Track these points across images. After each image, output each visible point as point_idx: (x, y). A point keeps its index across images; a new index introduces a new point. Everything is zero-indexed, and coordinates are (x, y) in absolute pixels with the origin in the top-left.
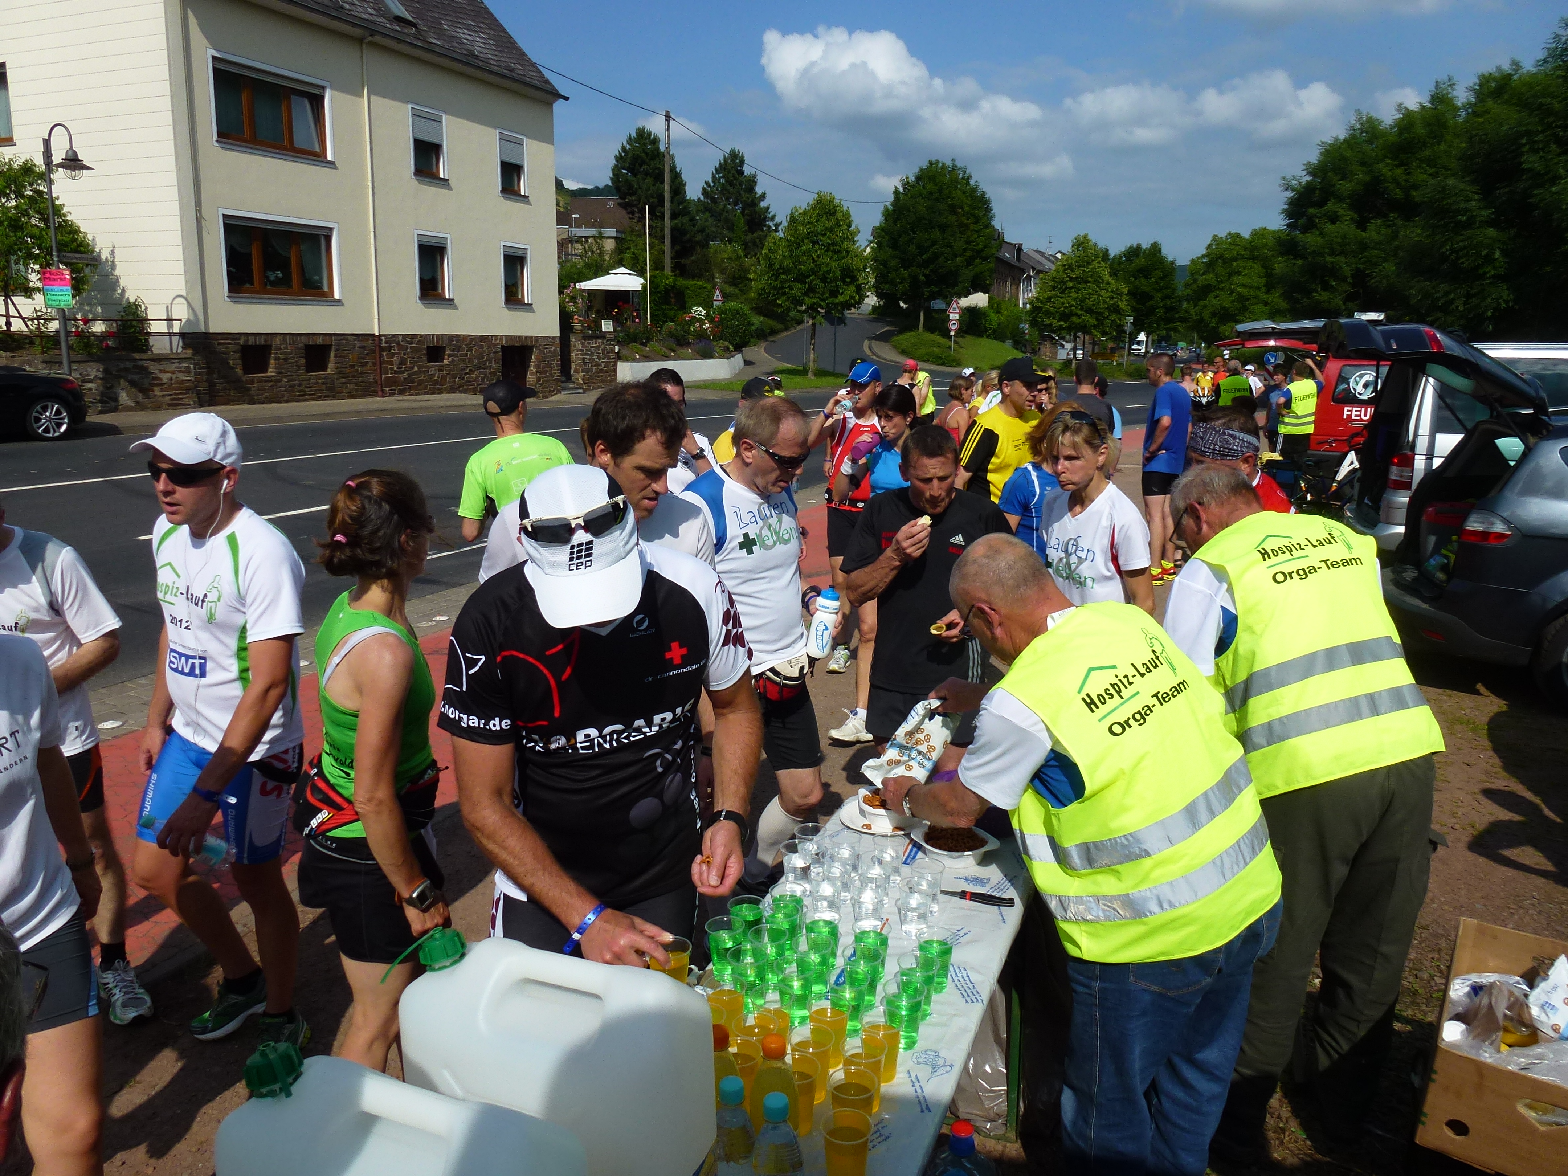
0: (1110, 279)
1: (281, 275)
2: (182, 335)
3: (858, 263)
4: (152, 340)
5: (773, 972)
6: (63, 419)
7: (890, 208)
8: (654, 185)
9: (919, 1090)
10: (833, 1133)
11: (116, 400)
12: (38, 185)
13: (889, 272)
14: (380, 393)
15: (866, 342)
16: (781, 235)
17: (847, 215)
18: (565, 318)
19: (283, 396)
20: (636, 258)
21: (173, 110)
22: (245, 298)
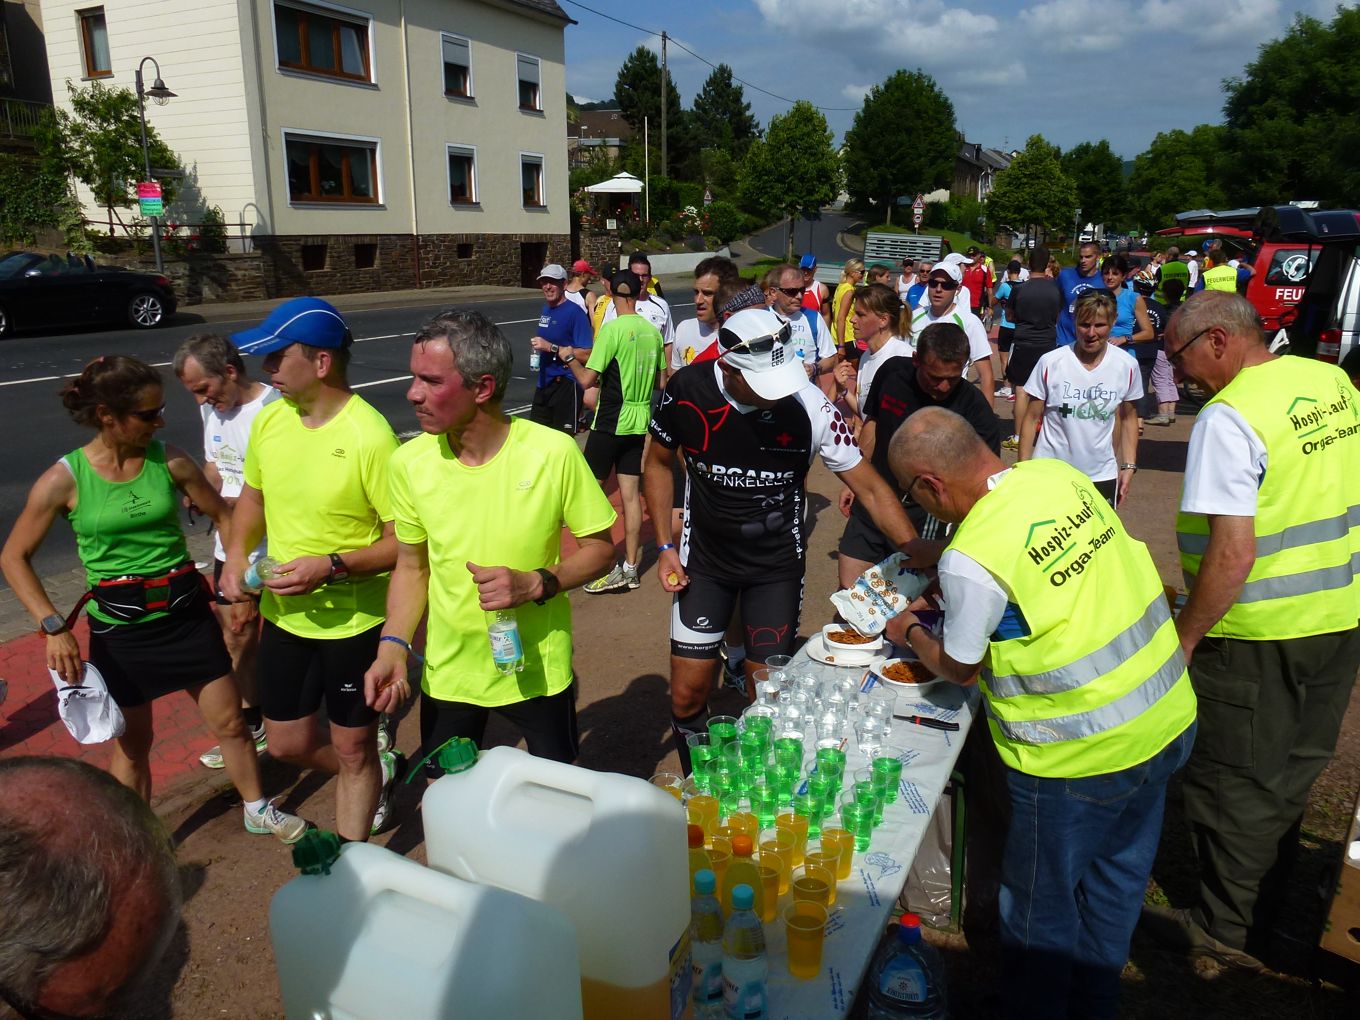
0: (1061, 175)
1: (333, 185)
2: (253, 237)
3: (832, 164)
4: (228, 242)
5: (744, 782)
6: (157, 310)
7: (862, 115)
8: (652, 98)
9: (870, 887)
10: (792, 920)
11: (200, 293)
12: (133, 111)
13: (860, 172)
14: (418, 285)
15: (839, 236)
16: (764, 141)
17: (823, 121)
18: (575, 218)
19: (337, 289)
20: (636, 164)
21: (242, 43)
22: (304, 204)
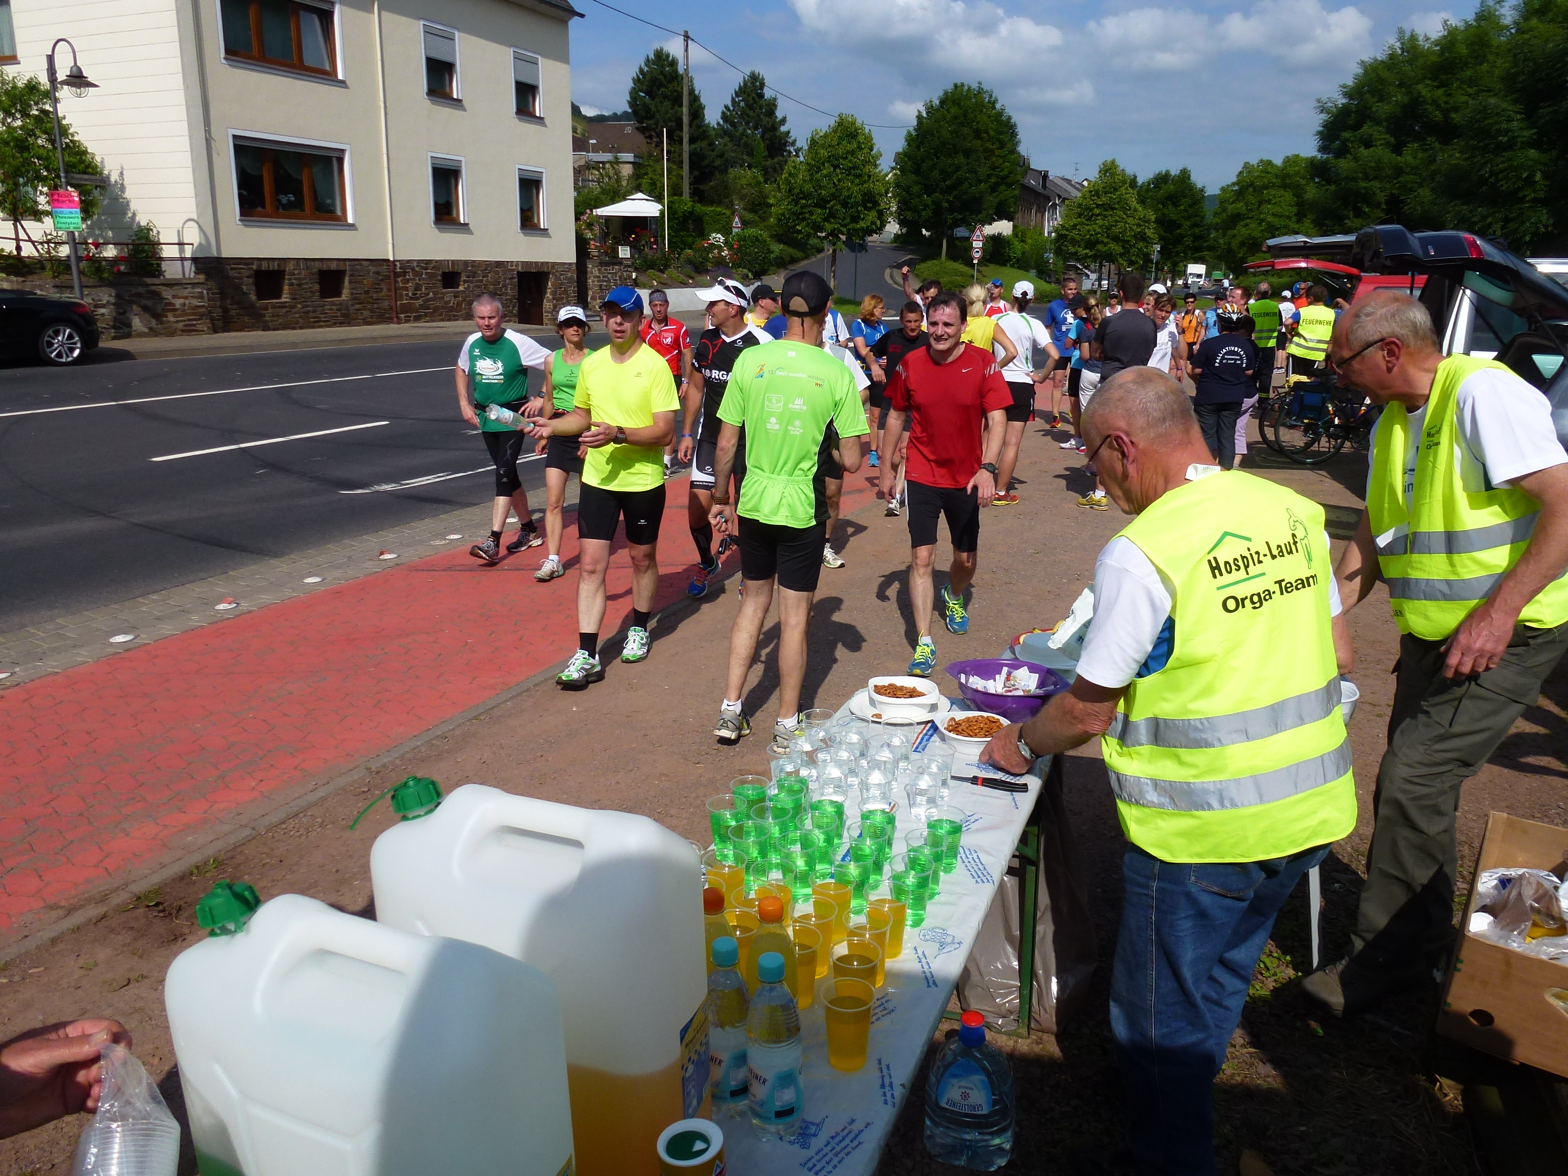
0: (1138, 206)
1: (293, 199)
2: (194, 260)
3: (879, 188)
4: (164, 266)
5: (775, 851)
6: (75, 343)
7: (913, 132)
8: (672, 108)
9: (926, 966)
10: (832, 1001)
11: (129, 326)
12: (44, 104)
13: (911, 199)
14: (395, 319)
15: (888, 271)
16: (802, 159)
17: (869, 138)
18: (581, 244)
19: (298, 323)
20: (653, 184)
21: (179, 26)
22: (257, 221)
